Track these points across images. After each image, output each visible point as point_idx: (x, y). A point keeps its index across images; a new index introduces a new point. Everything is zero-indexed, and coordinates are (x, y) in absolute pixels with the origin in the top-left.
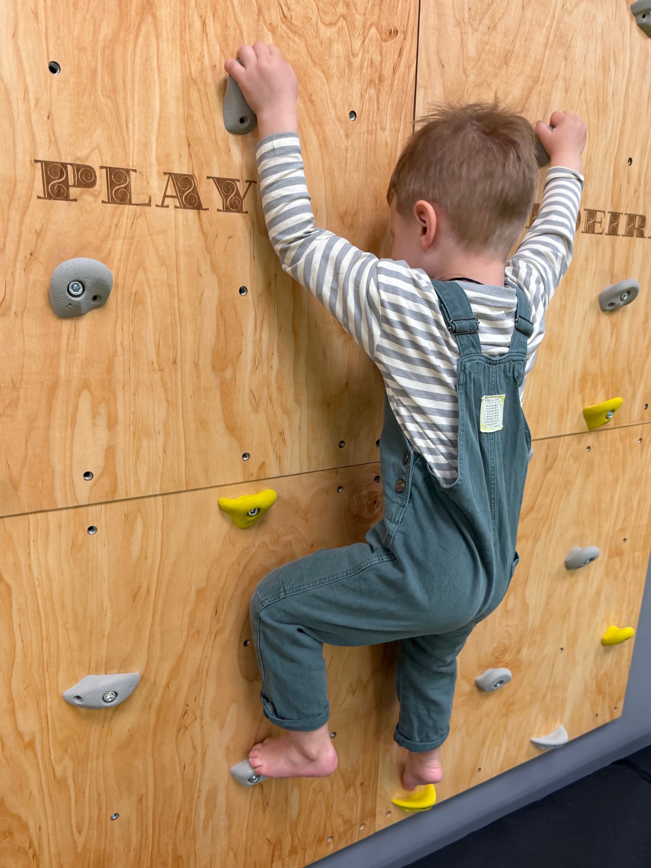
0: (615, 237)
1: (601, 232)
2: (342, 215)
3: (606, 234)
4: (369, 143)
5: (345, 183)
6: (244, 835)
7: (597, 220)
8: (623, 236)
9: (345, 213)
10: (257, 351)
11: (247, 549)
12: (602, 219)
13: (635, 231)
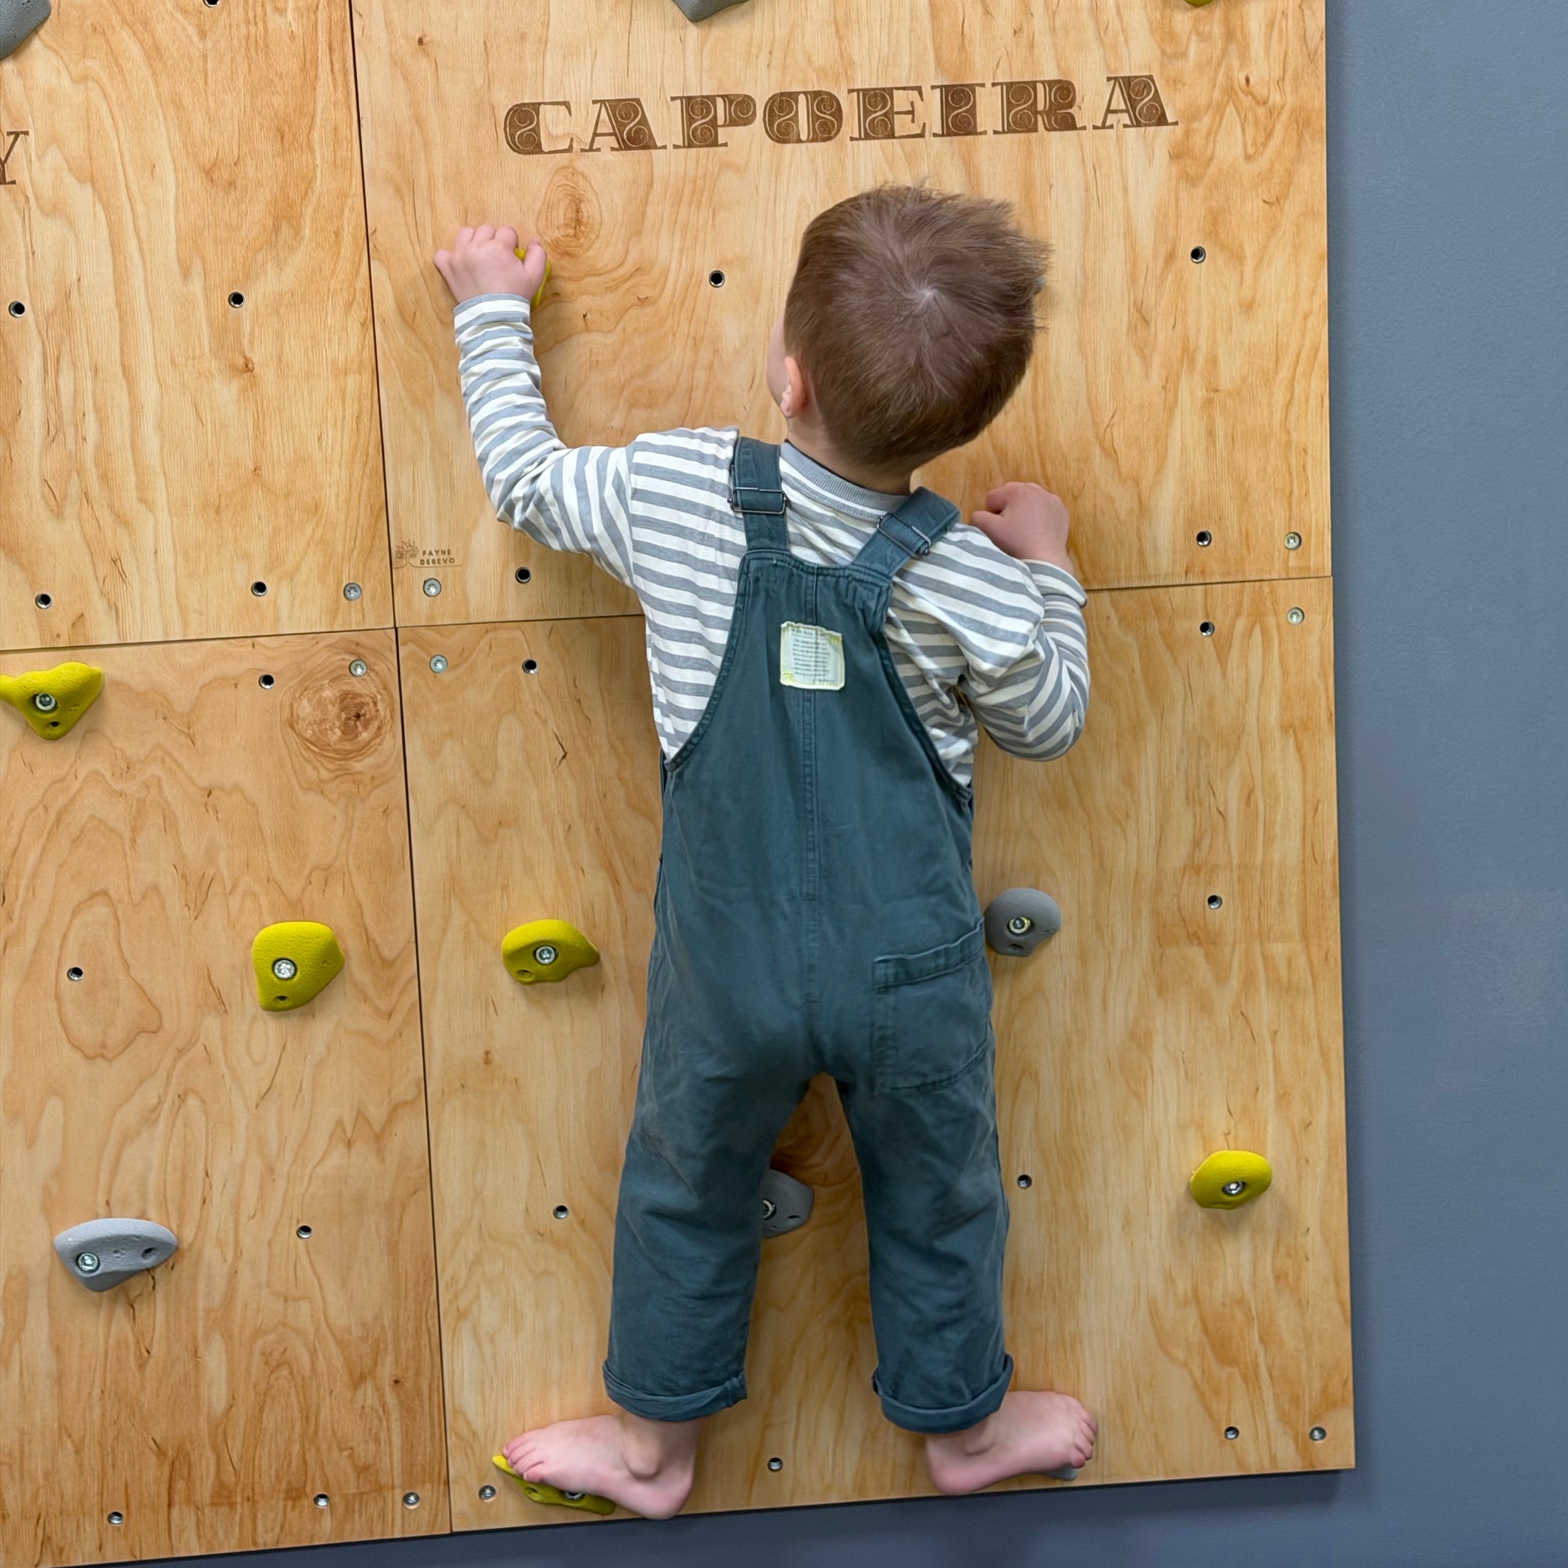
0: (969, 138)
1: (919, 132)
2: (207, 168)
3: (935, 135)
4: (252, 39)
5: (207, 113)
6: (97, 1411)
7: (896, 109)
8: (996, 132)
9: (214, 165)
10: (52, 412)
11: (62, 780)
12: (912, 104)
13: (1039, 118)
